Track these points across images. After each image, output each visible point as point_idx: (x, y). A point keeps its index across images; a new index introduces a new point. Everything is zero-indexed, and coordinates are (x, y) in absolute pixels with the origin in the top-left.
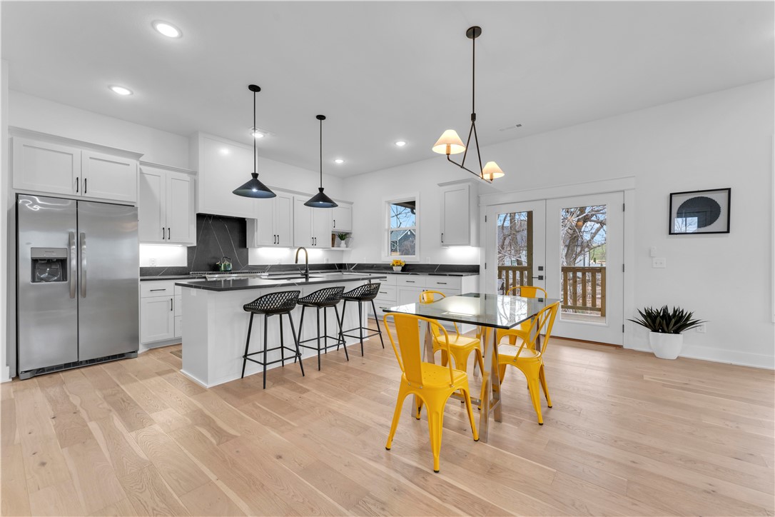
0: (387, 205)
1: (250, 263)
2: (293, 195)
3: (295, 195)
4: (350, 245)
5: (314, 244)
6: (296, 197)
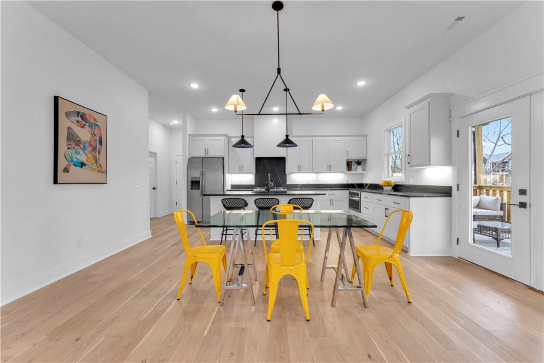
0: (386, 133)
1: (288, 183)
2: (312, 138)
3: (313, 138)
4: (367, 168)
5: (329, 169)
6: (315, 139)
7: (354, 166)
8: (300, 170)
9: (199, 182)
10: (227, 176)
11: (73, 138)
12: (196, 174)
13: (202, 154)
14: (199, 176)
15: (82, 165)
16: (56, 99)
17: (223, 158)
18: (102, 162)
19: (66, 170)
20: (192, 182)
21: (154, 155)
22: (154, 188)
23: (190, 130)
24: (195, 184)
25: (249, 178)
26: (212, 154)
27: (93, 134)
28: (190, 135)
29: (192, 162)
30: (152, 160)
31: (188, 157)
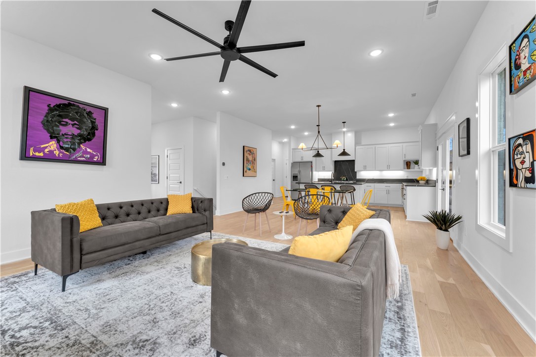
1: (358, 178)
5: (389, 168)
6: (377, 146)
7: (412, 165)
8: (365, 168)
9: (297, 177)
10: (314, 173)
11: (248, 160)
12: (296, 172)
13: (299, 160)
14: (297, 173)
15: (250, 169)
16: (244, 146)
17: (312, 162)
18: (255, 168)
19: (246, 172)
20: (294, 177)
21: (274, 160)
22: (274, 180)
23: (293, 146)
24: (295, 178)
25: (328, 174)
26: (305, 160)
27: (253, 157)
28: (293, 149)
29: (294, 164)
30: (273, 163)
31: (292, 162)
